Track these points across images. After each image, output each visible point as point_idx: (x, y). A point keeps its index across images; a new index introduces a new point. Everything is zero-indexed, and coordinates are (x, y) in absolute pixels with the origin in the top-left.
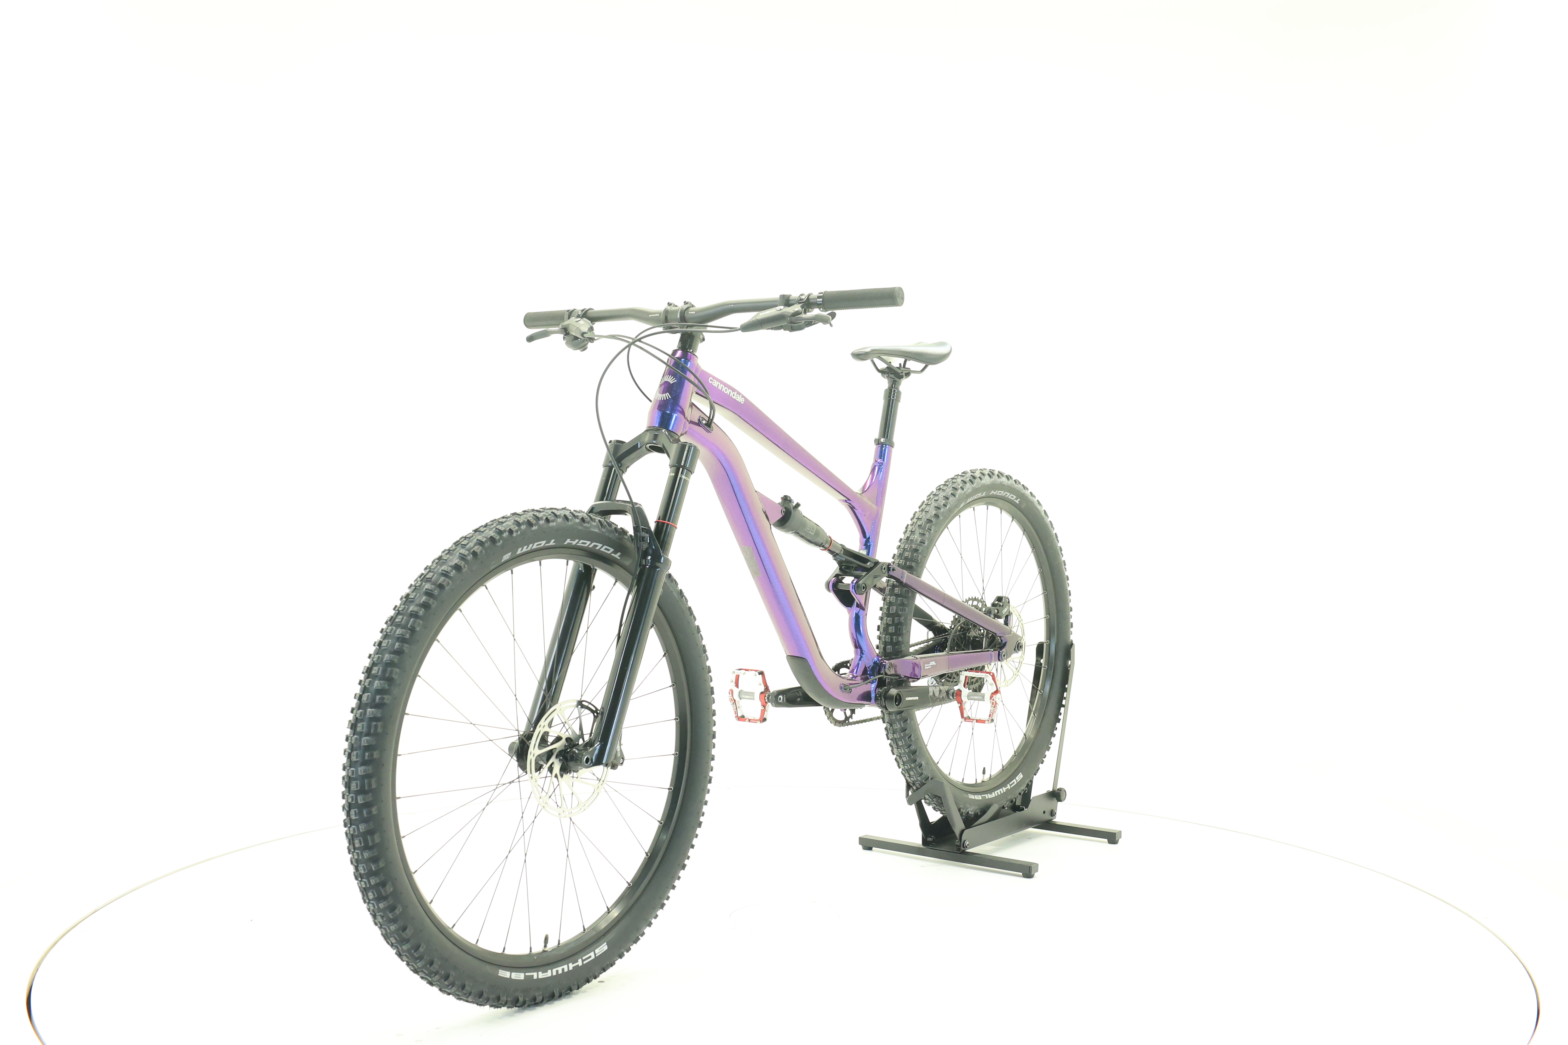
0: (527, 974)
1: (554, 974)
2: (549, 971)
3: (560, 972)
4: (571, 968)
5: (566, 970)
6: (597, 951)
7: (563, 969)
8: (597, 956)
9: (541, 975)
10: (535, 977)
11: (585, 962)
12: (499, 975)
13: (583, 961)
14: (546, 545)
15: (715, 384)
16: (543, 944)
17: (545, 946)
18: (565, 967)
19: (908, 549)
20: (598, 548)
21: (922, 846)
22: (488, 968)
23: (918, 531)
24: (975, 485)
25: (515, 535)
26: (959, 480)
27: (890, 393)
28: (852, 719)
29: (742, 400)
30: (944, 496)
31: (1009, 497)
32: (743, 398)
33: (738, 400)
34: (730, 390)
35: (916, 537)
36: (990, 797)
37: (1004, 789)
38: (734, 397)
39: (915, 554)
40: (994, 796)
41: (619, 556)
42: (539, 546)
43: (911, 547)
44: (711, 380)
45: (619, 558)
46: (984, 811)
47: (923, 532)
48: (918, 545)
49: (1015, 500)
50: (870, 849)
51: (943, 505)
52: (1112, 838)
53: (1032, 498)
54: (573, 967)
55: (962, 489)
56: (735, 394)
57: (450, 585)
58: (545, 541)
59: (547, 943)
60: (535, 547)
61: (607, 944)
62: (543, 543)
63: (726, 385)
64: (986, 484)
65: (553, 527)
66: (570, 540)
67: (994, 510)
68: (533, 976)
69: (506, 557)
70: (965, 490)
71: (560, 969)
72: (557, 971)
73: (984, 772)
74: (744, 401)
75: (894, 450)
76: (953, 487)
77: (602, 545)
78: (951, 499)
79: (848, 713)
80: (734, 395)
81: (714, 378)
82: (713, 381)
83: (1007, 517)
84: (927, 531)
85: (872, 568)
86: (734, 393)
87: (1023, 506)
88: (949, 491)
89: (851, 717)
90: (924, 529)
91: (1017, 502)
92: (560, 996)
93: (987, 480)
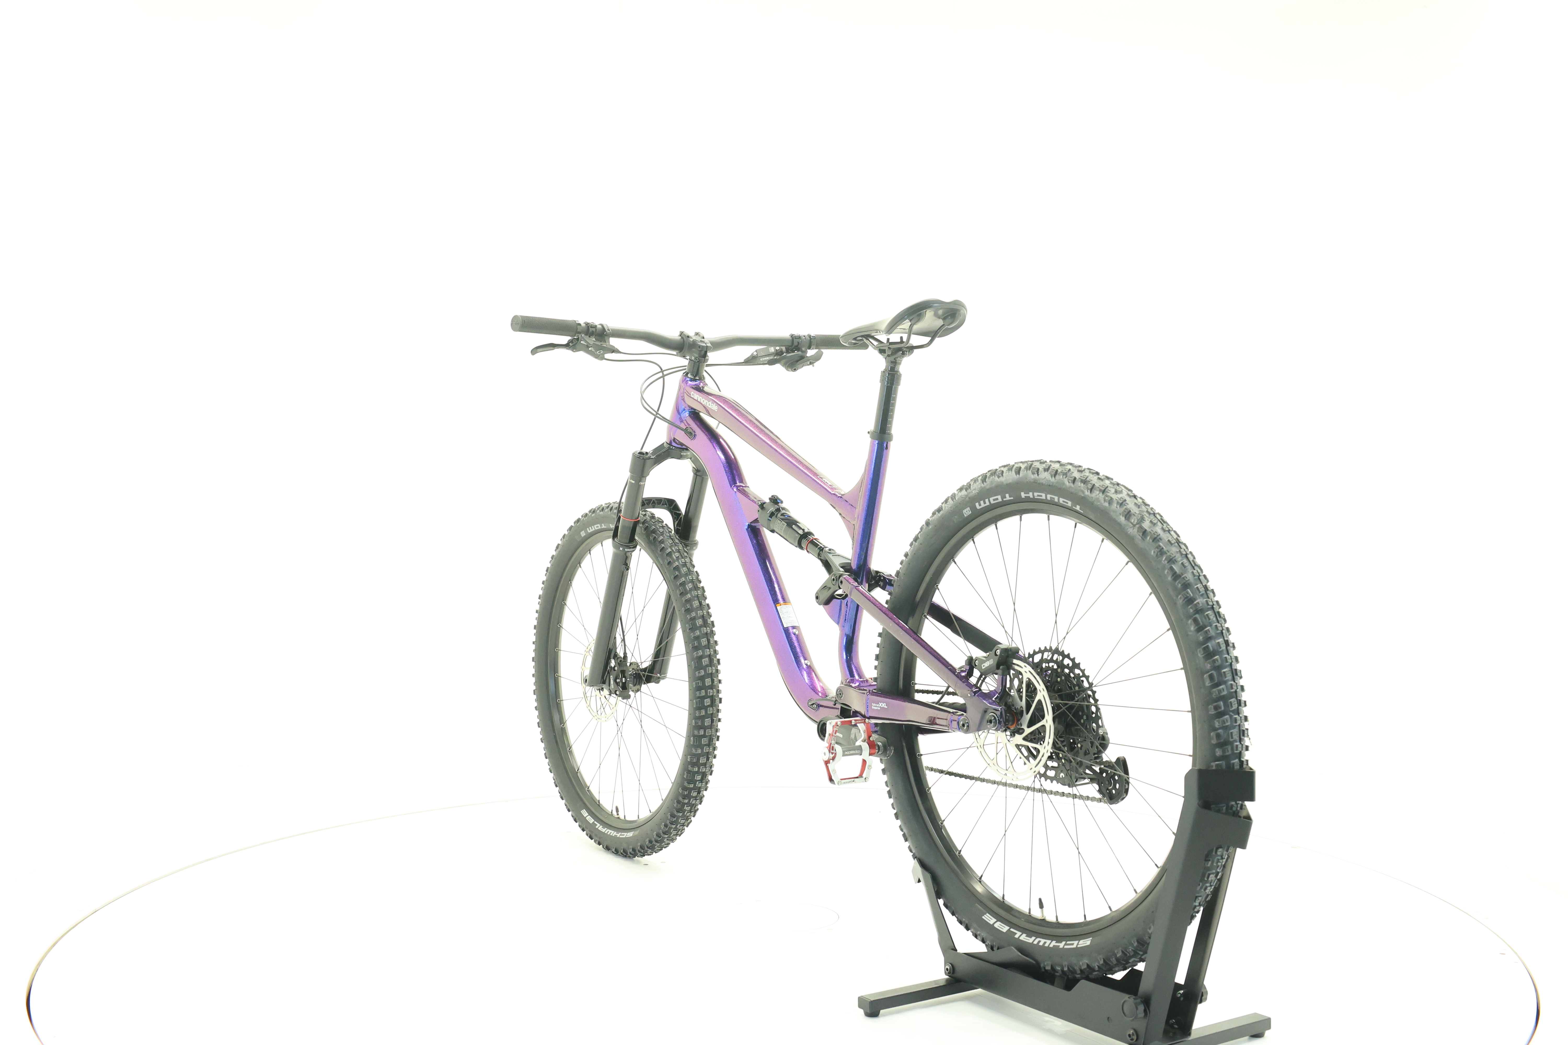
0: (595, 822)
1: (606, 832)
2: (606, 829)
3: (609, 833)
4: (613, 835)
5: (611, 834)
6: (629, 834)
8: (626, 837)
9: (600, 828)
11: (620, 836)
17: (618, 814)
18: (613, 832)
36: (1021, 938)
37: (1053, 944)
40: (1031, 942)
49: (1074, 508)
61: (634, 833)
68: (597, 825)
73: (1041, 905)
91: (1079, 509)
93: (1010, 477)
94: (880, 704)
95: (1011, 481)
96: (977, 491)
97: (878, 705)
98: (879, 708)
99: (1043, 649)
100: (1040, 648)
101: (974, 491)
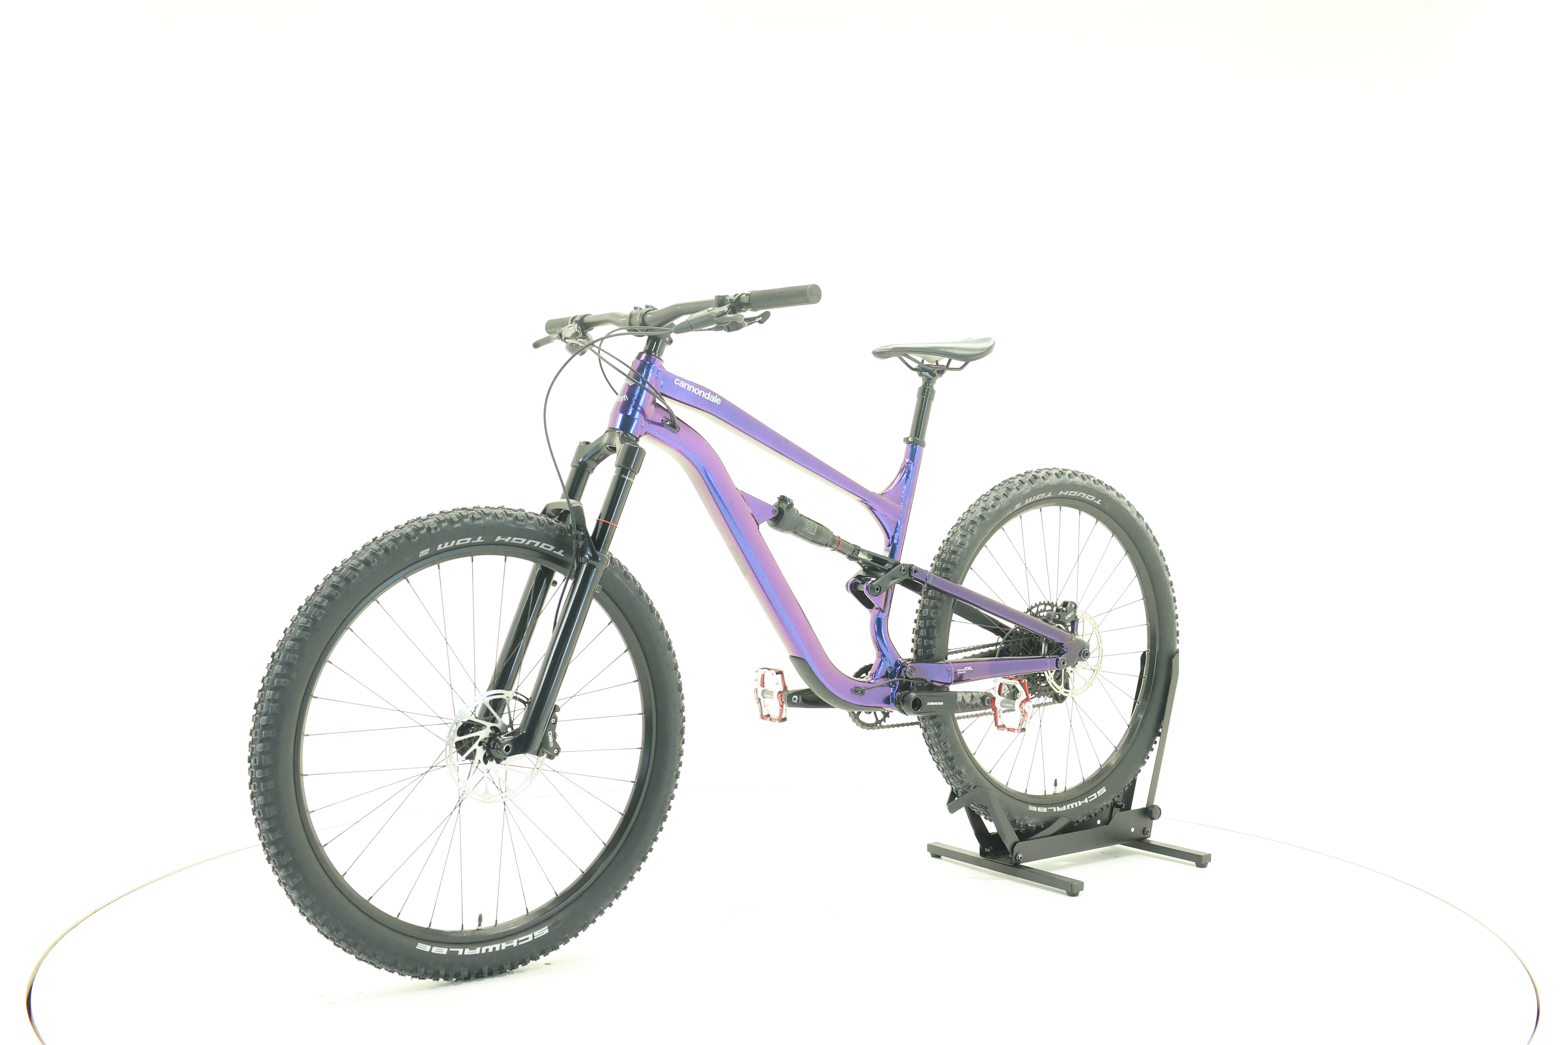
0: (451, 950)
1: (484, 951)
2: (478, 949)
3: (490, 951)
4: (503, 948)
5: (498, 949)
6: (536, 934)
7: (494, 948)
8: (535, 938)
9: (468, 952)
10: (460, 953)
11: (520, 943)
12: (417, 947)
13: (518, 942)
14: (473, 542)
15: (683, 385)
16: (478, 923)
17: (480, 925)
19: (947, 551)
20: (536, 545)
21: (980, 857)
22: (405, 941)
23: (961, 532)
24: (1035, 485)
25: (433, 531)
26: (1017, 481)
27: (924, 392)
28: (885, 722)
29: (717, 401)
30: (994, 497)
31: (1087, 498)
32: (718, 399)
33: (713, 401)
34: (701, 391)
35: (956, 538)
36: (1058, 810)
37: (1080, 803)
38: (708, 398)
39: (953, 556)
40: (1065, 809)
41: (562, 553)
42: (462, 543)
43: (950, 548)
44: (677, 382)
45: (563, 555)
46: (1048, 824)
47: (963, 534)
48: (958, 547)
49: (1095, 501)
50: (938, 857)
51: (992, 505)
52: (1201, 861)
53: (1118, 498)
54: (506, 947)
55: (1018, 489)
56: (709, 395)
57: (357, 578)
58: (471, 538)
59: (481, 921)
60: (459, 543)
61: (548, 928)
62: (469, 540)
63: (696, 386)
64: (1051, 484)
65: (480, 524)
66: (501, 538)
67: (1070, 512)
68: (458, 951)
69: (424, 553)
70: (1021, 490)
71: (491, 948)
72: (487, 950)
73: (1056, 784)
74: (720, 401)
75: (925, 450)
76: (1007, 488)
77: (540, 543)
78: (1003, 499)
79: (880, 716)
80: (707, 396)
81: (681, 379)
82: (679, 382)
83: (1088, 519)
84: (969, 532)
85: (890, 570)
86: (707, 394)
87: (1107, 507)
88: (1003, 491)
89: (884, 720)
90: (966, 530)
91: (1098, 502)
92: (491, 974)
93: (1053, 480)
94: (966, 669)
95: (1055, 483)
96: (1029, 491)
97: (963, 670)
98: (965, 672)
99: (1038, 603)
100: (1036, 604)
101: (1026, 491)
